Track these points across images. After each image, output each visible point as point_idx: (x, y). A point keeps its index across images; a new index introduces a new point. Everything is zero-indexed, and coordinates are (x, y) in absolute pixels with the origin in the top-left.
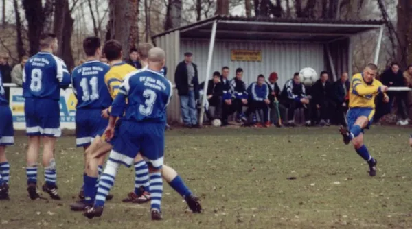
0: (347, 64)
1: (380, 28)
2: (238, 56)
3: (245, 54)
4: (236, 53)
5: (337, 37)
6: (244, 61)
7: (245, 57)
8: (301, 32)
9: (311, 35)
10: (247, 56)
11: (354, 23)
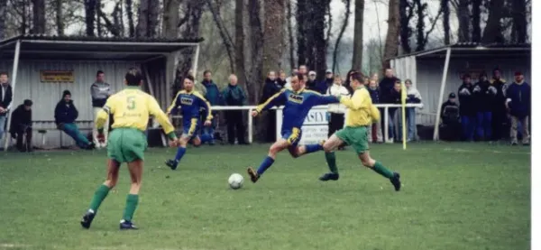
0: (165, 82)
1: (196, 46)
2: (48, 77)
3: (56, 74)
4: (46, 74)
5: (153, 56)
6: (55, 82)
7: (56, 78)
8: (113, 51)
9: (128, 54)
10: (59, 77)
11: (170, 42)
